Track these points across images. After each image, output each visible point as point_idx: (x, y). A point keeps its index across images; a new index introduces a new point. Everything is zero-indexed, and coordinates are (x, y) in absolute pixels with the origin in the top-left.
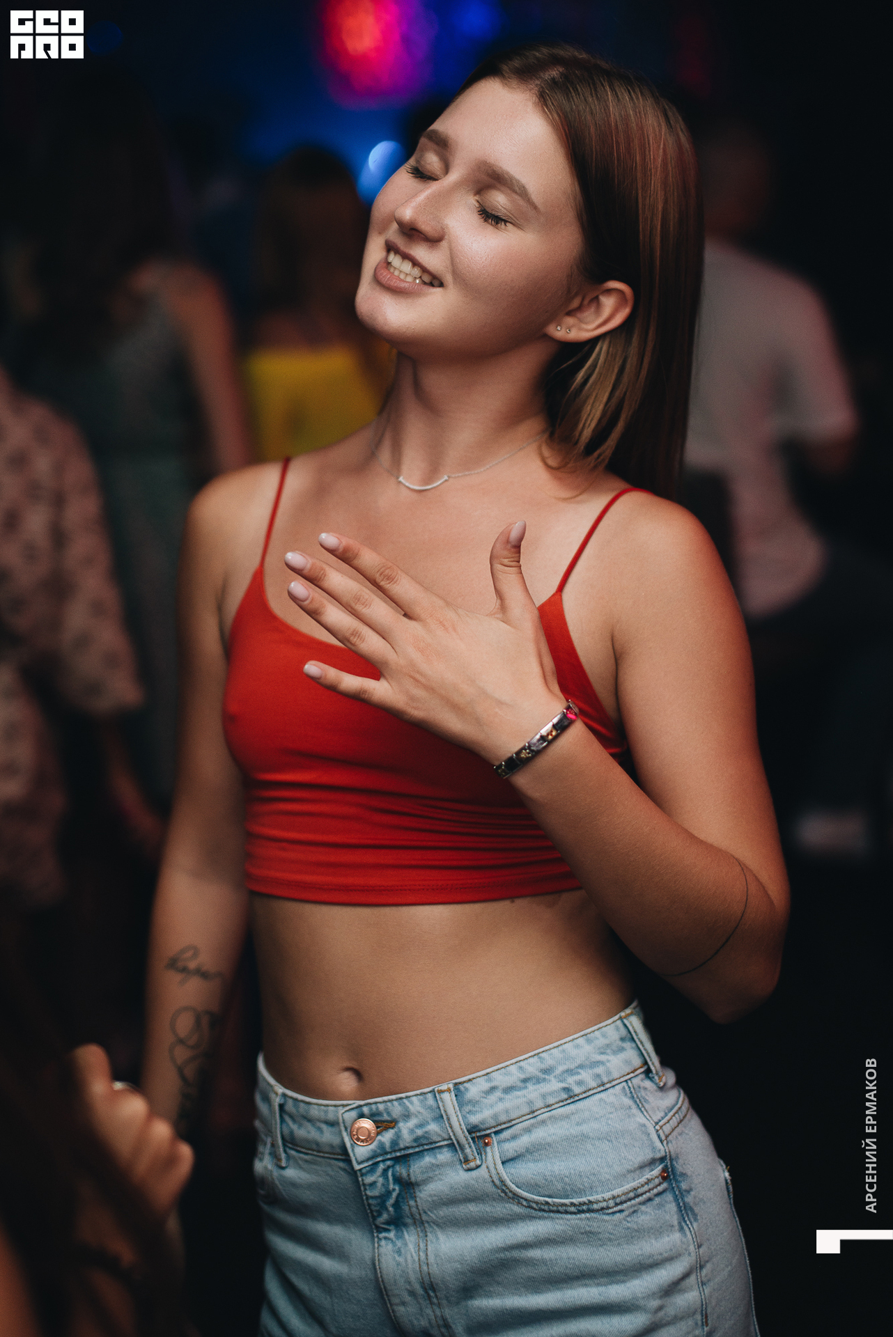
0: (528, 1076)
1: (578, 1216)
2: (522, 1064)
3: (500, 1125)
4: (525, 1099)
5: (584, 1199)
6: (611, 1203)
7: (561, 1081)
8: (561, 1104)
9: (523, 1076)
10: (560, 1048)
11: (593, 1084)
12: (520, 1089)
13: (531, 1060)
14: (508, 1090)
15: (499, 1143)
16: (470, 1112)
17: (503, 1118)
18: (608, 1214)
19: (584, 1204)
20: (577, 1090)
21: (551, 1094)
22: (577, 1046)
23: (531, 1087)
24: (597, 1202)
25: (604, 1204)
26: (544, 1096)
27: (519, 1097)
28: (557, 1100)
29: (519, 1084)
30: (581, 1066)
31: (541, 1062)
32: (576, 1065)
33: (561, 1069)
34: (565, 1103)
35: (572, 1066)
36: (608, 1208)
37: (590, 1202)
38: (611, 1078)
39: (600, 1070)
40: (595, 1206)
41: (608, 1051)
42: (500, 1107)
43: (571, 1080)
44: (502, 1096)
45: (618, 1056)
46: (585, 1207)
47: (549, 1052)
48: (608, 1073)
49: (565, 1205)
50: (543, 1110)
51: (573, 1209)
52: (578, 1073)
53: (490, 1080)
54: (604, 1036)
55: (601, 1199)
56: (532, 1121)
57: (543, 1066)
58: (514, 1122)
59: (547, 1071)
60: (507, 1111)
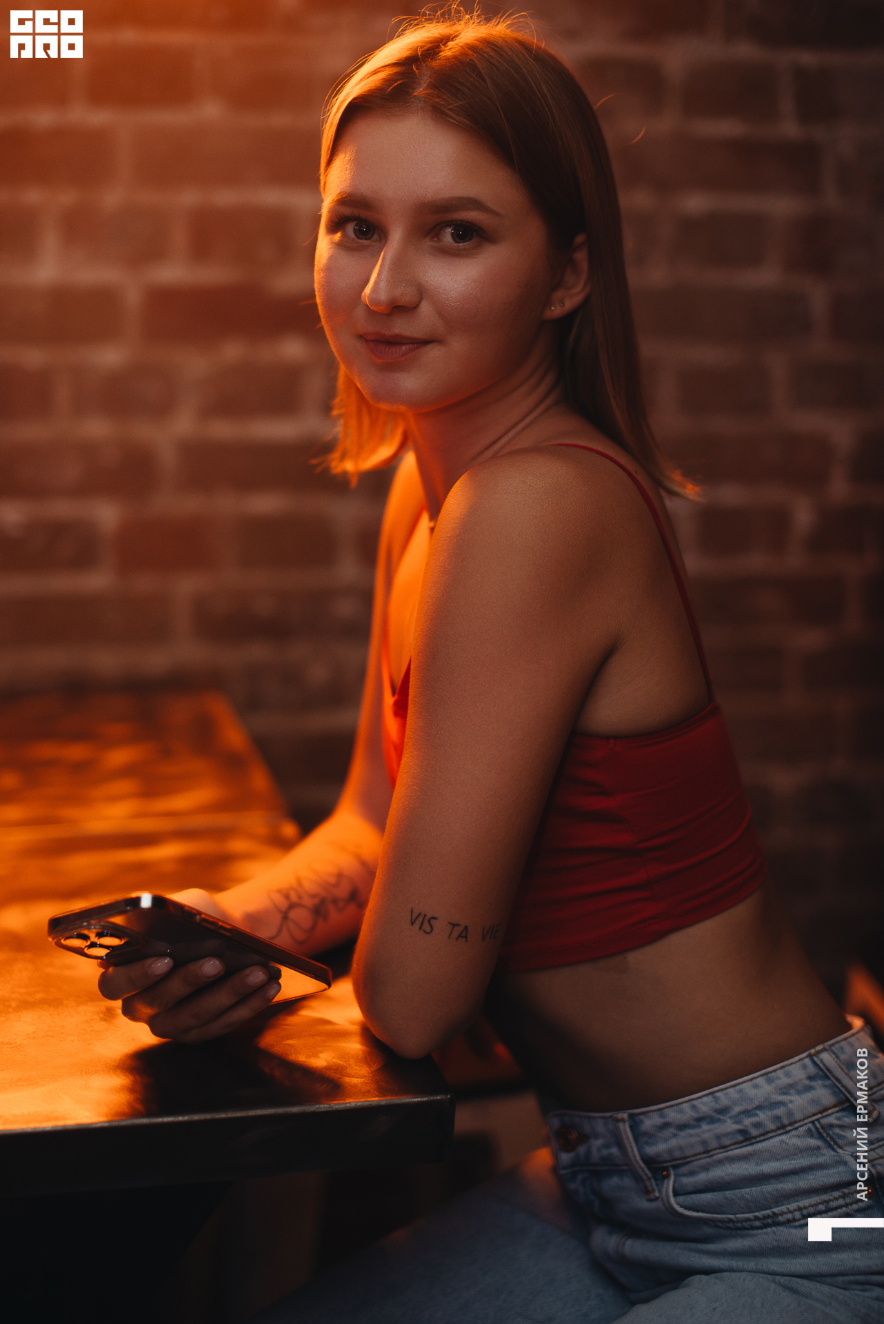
0: (701, 1115)
1: (764, 1230)
2: (695, 1102)
3: (676, 1160)
4: (698, 1139)
5: (768, 1212)
6: (798, 1215)
7: (736, 1123)
8: (737, 1146)
9: (695, 1115)
10: (737, 1088)
11: (772, 1126)
12: (692, 1127)
13: (705, 1099)
14: (682, 1127)
15: (676, 1176)
16: (646, 1143)
17: (677, 1154)
18: (796, 1227)
19: (769, 1216)
20: (754, 1132)
21: (727, 1135)
22: (756, 1086)
23: (705, 1127)
24: (782, 1213)
25: (790, 1216)
26: (718, 1137)
27: (692, 1136)
28: (732, 1141)
29: (694, 1123)
30: (759, 1107)
31: (716, 1102)
32: (754, 1106)
33: (737, 1109)
34: (741, 1145)
35: (749, 1107)
36: (795, 1220)
37: (775, 1215)
38: (793, 1120)
39: (780, 1111)
40: (780, 1218)
41: (792, 1091)
42: (673, 1142)
43: (748, 1122)
44: (676, 1132)
45: (803, 1096)
46: (770, 1221)
47: (725, 1092)
48: (790, 1114)
49: (748, 1220)
50: (718, 1151)
51: (757, 1223)
52: (756, 1115)
53: (662, 1116)
54: (788, 1075)
55: (785, 1210)
56: (708, 1160)
57: (718, 1106)
58: (689, 1160)
59: (723, 1111)
60: (681, 1148)
